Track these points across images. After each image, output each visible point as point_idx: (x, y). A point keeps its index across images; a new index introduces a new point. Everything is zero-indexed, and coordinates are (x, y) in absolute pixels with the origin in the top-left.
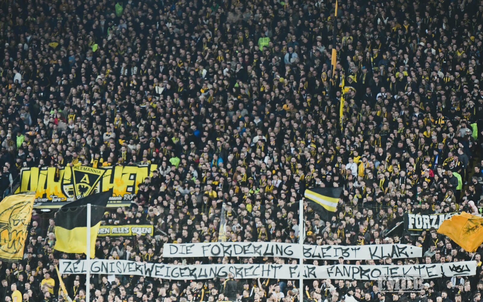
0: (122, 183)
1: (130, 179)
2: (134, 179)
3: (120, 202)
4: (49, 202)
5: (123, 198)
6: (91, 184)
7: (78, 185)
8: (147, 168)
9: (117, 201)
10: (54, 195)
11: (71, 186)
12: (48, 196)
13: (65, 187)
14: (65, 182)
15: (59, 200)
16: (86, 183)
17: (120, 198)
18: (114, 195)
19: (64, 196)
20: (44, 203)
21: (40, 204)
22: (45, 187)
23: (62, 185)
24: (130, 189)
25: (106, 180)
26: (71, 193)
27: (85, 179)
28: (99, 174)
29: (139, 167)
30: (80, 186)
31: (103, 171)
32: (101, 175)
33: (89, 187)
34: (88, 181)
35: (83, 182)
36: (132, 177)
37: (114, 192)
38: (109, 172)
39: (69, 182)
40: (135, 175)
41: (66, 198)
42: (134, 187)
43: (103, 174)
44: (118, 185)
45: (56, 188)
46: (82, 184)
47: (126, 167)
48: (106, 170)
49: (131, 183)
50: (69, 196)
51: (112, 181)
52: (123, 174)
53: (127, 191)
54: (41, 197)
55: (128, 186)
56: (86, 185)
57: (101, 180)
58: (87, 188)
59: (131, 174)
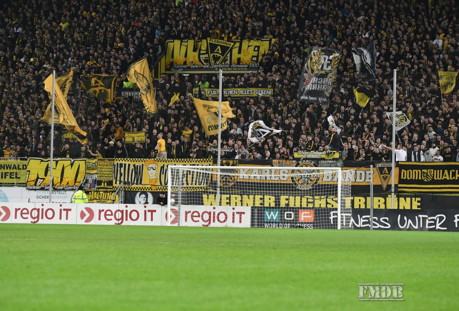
0: (248, 53)
1: (254, 50)
2: (258, 50)
3: (246, 69)
4: (189, 68)
5: (249, 66)
6: (222, 54)
7: (212, 55)
8: (268, 42)
9: (243, 68)
10: (192, 63)
11: (207, 56)
12: (188, 63)
13: (201, 56)
14: (202, 52)
15: (197, 66)
16: (218, 53)
17: (247, 66)
18: (241, 63)
19: (200, 63)
20: (184, 69)
21: (181, 69)
22: (186, 56)
23: (199, 54)
24: (255, 59)
25: (235, 51)
26: (206, 61)
27: (218, 50)
28: (229, 46)
29: (262, 41)
30: (214, 56)
31: (232, 44)
32: (231, 47)
33: (222, 57)
34: (220, 52)
35: (216, 53)
36: (256, 49)
37: (241, 61)
38: (238, 45)
39: (205, 52)
40: (259, 47)
41: (202, 65)
42: (257, 57)
43: (233, 46)
44: (245, 56)
45: (194, 57)
46: (215, 54)
47: (251, 41)
48: (235, 43)
49: (256, 53)
50: (205, 64)
51: (239, 52)
52: (249, 46)
53: (252, 60)
54: (182, 64)
55: (253, 56)
56: (218, 55)
57: (231, 51)
58: (220, 57)
59: (255, 47)
